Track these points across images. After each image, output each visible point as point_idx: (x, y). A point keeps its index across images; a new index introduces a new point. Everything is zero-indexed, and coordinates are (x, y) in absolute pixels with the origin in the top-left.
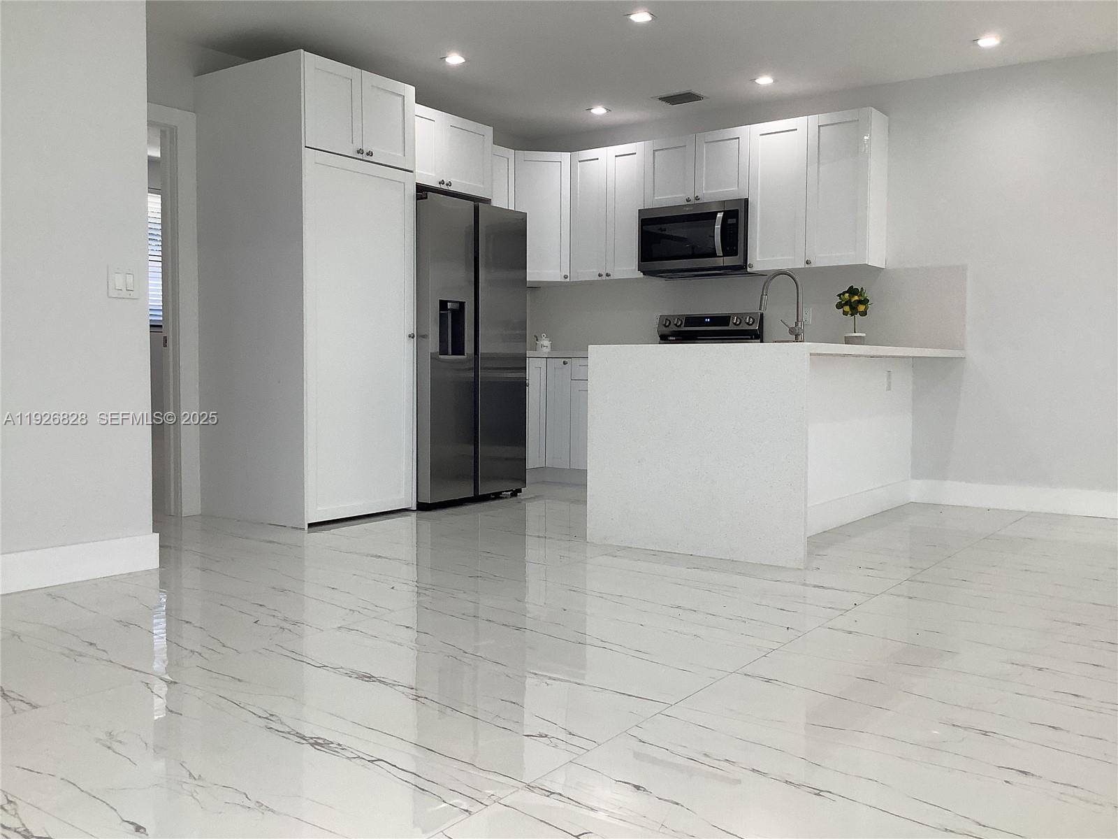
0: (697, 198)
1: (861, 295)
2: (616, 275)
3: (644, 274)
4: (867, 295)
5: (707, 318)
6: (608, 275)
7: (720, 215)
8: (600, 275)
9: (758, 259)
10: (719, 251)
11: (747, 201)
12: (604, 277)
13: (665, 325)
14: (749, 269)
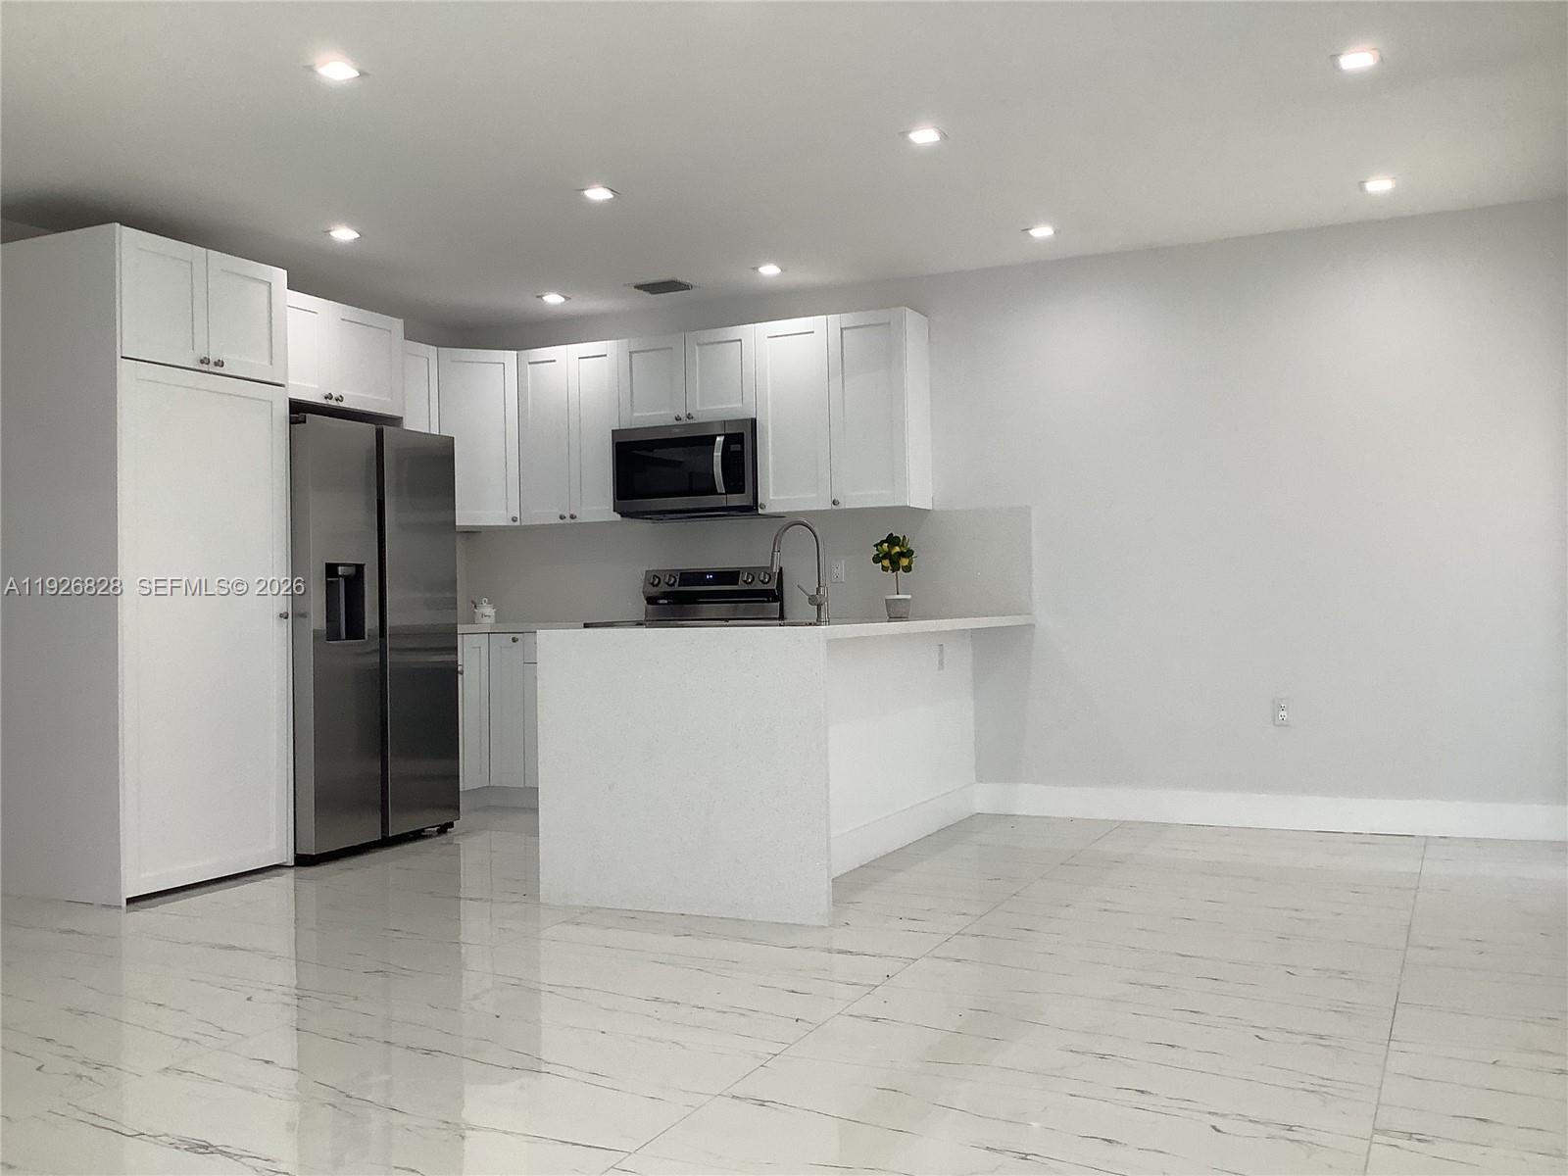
0: (689, 416)
1: (903, 545)
2: (582, 518)
3: (623, 515)
4: (911, 546)
5: (709, 574)
6: (572, 517)
7: (720, 439)
8: (562, 517)
9: (771, 498)
10: (721, 487)
11: (754, 421)
12: (568, 520)
14: (760, 511)
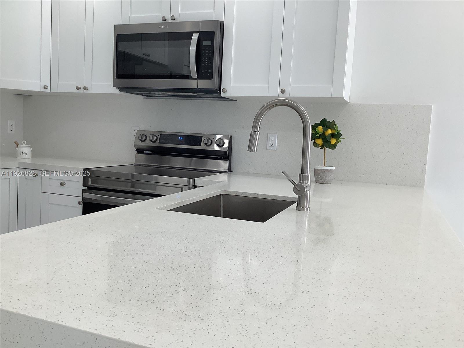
0: (173, 18)
1: (333, 128)
2: (92, 90)
3: (121, 89)
4: (340, 128)
5: (181, 136)
6: (85, 89)
7: (195, 36)
8: (78, 88)
9: (231, 85)
10: (194, 74)
11: (222, 23)
12: (82, 91)
13: (141, 140)
14: (222, 94)
